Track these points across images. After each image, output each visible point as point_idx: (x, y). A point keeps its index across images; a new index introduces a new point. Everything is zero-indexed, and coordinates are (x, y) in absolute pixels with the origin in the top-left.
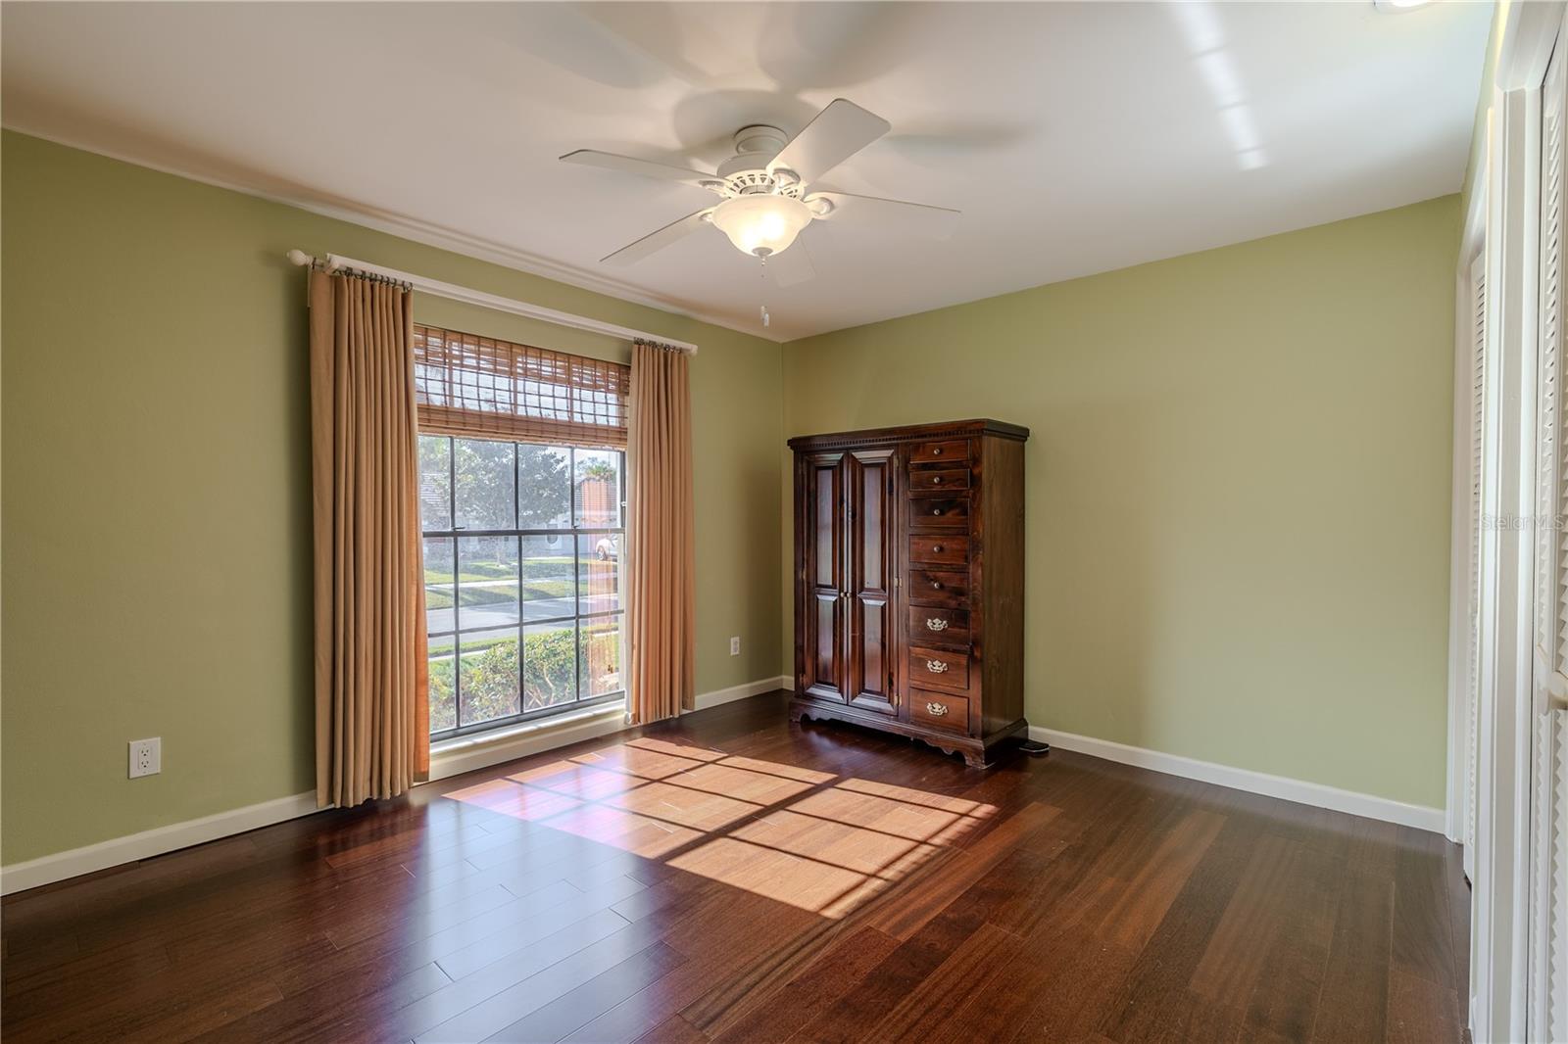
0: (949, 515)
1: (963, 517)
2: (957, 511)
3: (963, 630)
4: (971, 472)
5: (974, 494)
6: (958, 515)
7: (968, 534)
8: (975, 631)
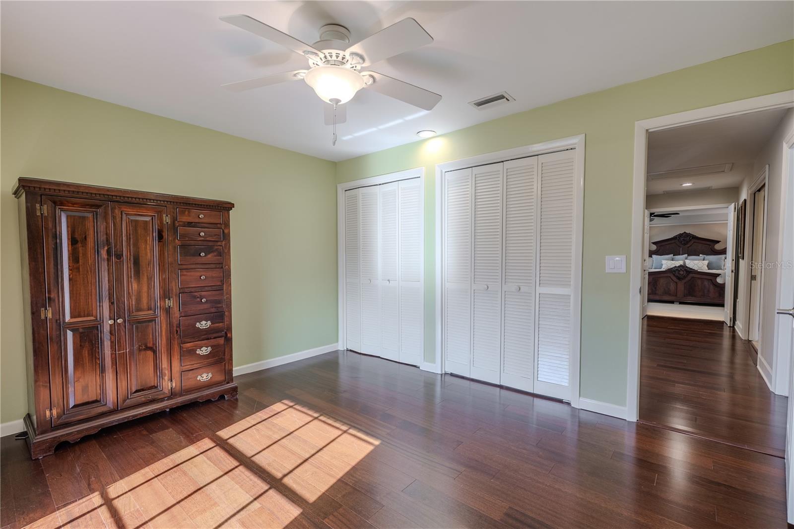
0: (209, 256)
1: (220, 257)
2: (215, 254)
3: (221, 324)
4: (223, 230)
5: (225, 244)
6: (215, 256)
7: (222, 268)
8: (228, 323)
